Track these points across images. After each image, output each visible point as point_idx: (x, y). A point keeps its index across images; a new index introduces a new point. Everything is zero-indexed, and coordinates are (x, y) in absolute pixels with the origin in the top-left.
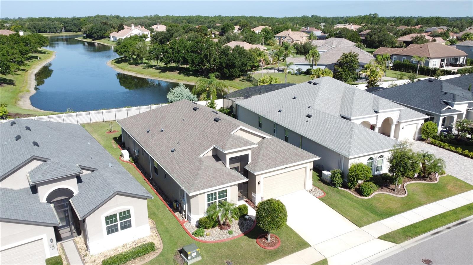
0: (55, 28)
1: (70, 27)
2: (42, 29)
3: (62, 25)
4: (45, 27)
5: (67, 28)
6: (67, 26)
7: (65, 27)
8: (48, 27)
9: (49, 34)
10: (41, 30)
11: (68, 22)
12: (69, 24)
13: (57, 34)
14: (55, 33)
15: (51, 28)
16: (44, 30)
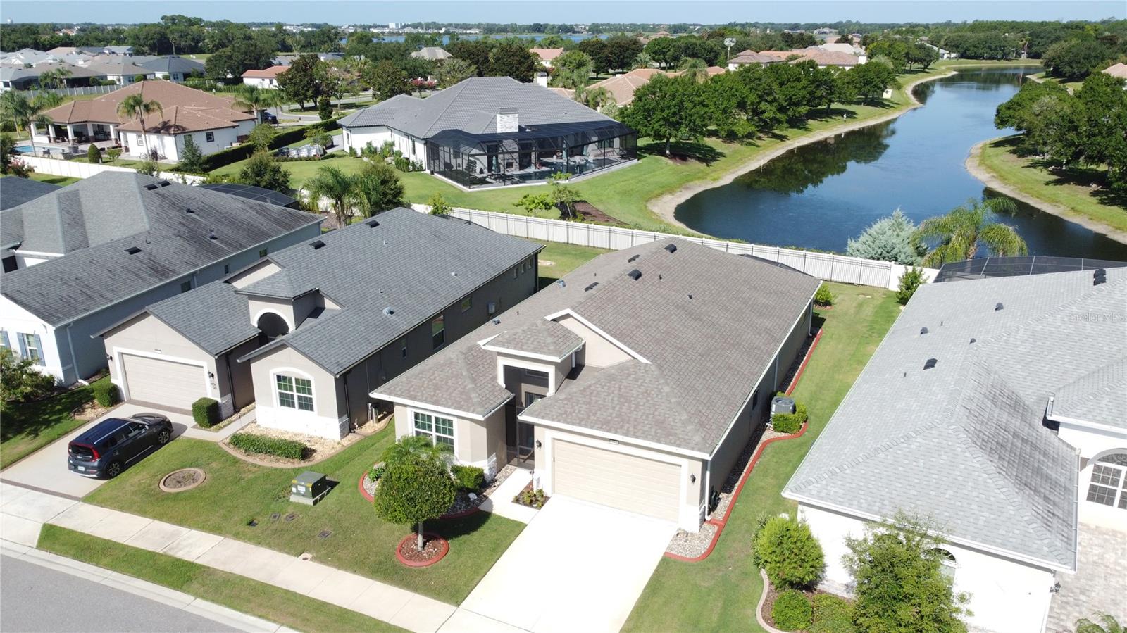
0: (1002, 48)
1: (1043, 45)
2: (972, 48)
3: (1024, 42)
4: (978, 46)
5: (1035, 49)
6: (1036, 43)
7: (1029, 47)
8: (988, 44)
9: (984, 61)
10: (968, 53)
11: (1042, 35)
12: (1042, 38)
13: (1003, 64)
14: (999, 60)
15: (993, 48)
16: (975, 53)
